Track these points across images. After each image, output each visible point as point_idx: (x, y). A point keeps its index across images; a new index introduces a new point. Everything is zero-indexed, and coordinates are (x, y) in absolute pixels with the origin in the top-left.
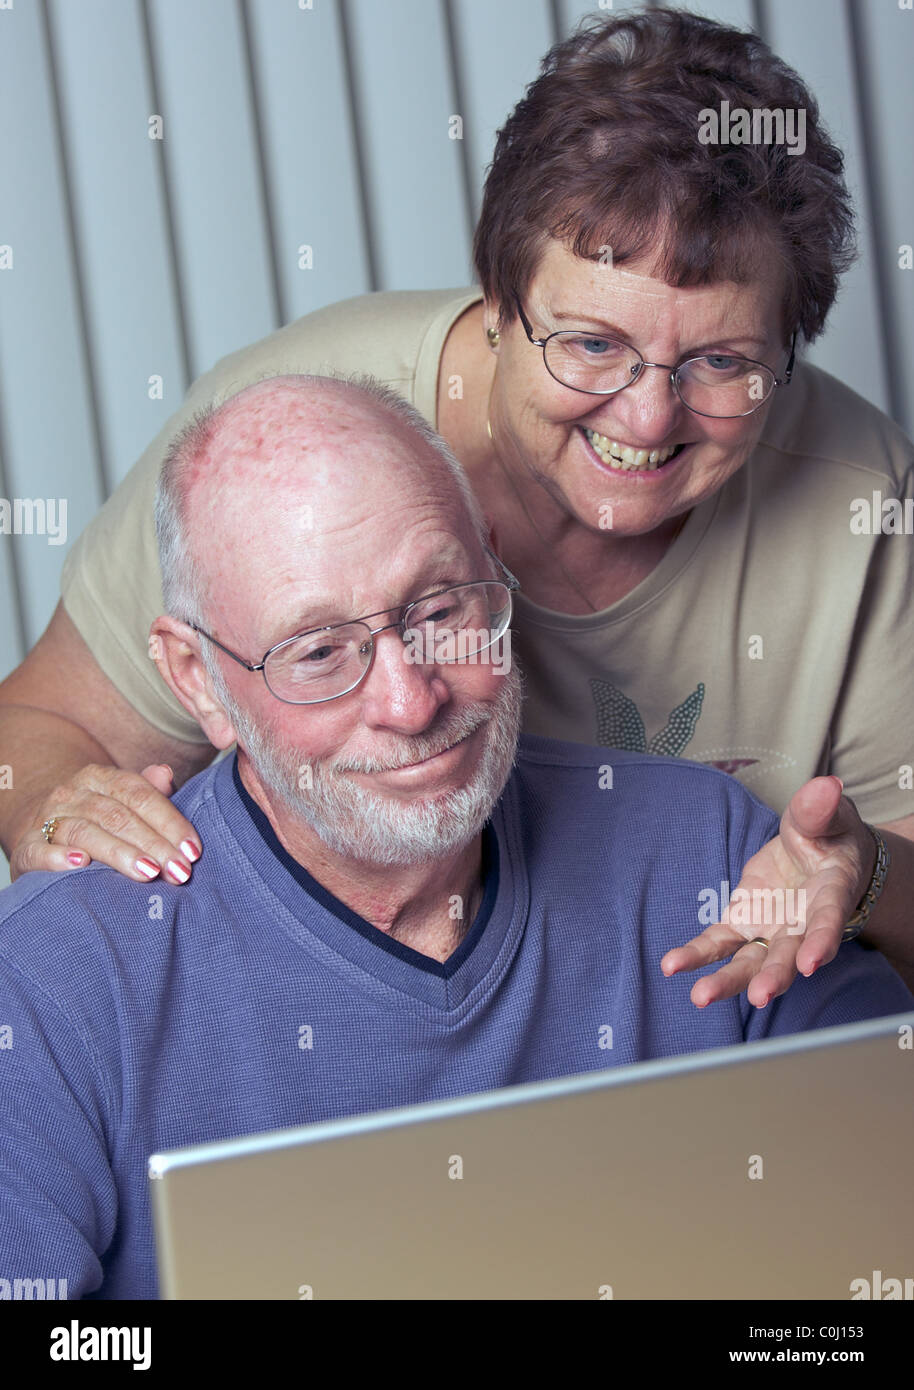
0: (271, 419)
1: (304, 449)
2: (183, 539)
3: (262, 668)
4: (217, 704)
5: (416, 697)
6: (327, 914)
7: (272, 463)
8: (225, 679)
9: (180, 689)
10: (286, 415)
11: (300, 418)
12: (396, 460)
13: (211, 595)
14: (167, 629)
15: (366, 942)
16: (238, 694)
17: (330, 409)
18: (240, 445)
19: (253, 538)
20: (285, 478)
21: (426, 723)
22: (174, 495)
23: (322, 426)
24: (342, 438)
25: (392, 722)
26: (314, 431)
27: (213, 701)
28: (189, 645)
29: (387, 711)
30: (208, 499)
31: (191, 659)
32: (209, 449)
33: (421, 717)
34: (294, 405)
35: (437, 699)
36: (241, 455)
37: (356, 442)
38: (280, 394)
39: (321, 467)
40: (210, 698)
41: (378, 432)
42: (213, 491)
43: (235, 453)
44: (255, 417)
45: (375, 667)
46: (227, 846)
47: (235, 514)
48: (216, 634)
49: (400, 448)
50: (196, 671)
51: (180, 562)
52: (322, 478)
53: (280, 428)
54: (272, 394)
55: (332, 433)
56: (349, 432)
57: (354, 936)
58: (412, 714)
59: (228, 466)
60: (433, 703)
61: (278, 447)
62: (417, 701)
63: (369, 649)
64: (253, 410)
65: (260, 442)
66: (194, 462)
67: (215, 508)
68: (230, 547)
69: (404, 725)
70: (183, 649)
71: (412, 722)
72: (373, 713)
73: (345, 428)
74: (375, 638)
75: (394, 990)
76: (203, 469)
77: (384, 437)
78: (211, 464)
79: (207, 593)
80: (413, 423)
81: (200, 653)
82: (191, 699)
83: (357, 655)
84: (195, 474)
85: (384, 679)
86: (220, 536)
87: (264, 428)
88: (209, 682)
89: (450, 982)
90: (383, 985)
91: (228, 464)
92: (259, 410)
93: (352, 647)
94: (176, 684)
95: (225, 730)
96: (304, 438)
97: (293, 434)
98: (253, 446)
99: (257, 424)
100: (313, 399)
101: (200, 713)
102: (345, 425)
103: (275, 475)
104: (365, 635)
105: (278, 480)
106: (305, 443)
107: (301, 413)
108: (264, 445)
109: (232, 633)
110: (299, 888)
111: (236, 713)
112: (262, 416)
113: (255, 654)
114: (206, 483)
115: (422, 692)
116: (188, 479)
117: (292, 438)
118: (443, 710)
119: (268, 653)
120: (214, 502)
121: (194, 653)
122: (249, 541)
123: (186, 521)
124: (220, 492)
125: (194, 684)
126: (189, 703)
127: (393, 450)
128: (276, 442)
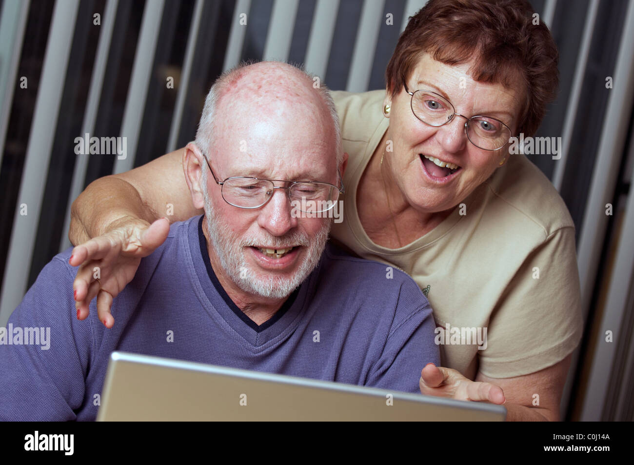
0: (268, 79)
1: (277, 97)
2: (213, 116)
3: (222, 184)
4: (201, 189)
5: (282, 220)
6: (215, 290)
7: (262, 98)
8: (207, 181)
9: (189, 176)
10: (275, 80)
11: (281, 84)
12: (314, 118)
13: (215, 145)
14: (192, 150)
15: (227, 307)
16: (210, 190)
17: (295, 84)
18: (252, 85)
19: (241, 128)
20: (264, 106)
21: (283, 233)
22: (216, 95)
23: (288, 91)
24: (295, 99)
25: (268, 227)
26: (284, 91)
27: (200, 187)
28: (199, 161)
29: (268, 222)
30: (230, 102)
31: (197, 166)
32: (238, 82)
33: (281, 229)
34: (280, 77)
35: (291, 224)
36: (251, 89)
37: (300, 103)
38: (277, 70)
39: (281, 107)
40: (199, 185)
41: (311, 102)
42: (233, 100)
43: (248, 87)
44: (263, 76)
45: (270, 202)
46: (185, 247)
47: (238, 114)
48: (211, 161)
49: (317, 113)
50: (198, 172)
51: (208, 125)
52: (279, 113)
53: (271, 84)
54: (274, 69)
55: (291, 95)
56: (298, 97)
57: (224, 302)
58: (278, 227)
59: (243, 92)
60: (289, 226)
61: (266, 92)
62: (282, 222)
63: (271, 194)
64: (263, 72)
65: (260, 87)
66: (230, 84)
67: (230, 107)
68: (230, 127)
69: (273, 230)
70: (196, 161)
71: (277, 230)
72: (262, 220)
73: (298, 95)
74: (275, 190)
75: (233, 330)
76: (233, 89)
77: (313, 105)
78: (236, 88)
79: (214, 143)
80: (328, 104)
81: (202, 165)
82: (191, 183)
83: (265, 193)
84: (228, 90)
85: (272, 208)
86: (228, 121)
87: (264, 82)
88: (201, 180)
89: (259, 334)
90: (230, 327)
91: (243, 91)
92: (265, 74)
93: (264, 190)
94: (188, 174)
95: (200, 201)
96: (278, 92)
97: (276, 89)
98: (256, 88)
99: (262, 79)
100: (289, 77)
101: (193, 190)
102: (299, 94)
103: (260, 103)
104: (271, 187)
105: (260, 106)
106: (278, 95)
107: (282, 81)
108: (261, 89)
109: (217, 164)
110: (207, 275)
111: (207, 197)
112: (266, 76)
113: (222, 177)
114: (231, 95)
115: (286, 219)
116: (225, 91)
117: (274, 91)
118: (292, 230)
119: (228, 179)
120: (231, 104)
121: (200, 164)
122: (239, 129)
123: (217, 108)
124: (235, 102)
125: (195, 177)
126: (190, 184)
127: (314, 113)
128: (266, 90)
